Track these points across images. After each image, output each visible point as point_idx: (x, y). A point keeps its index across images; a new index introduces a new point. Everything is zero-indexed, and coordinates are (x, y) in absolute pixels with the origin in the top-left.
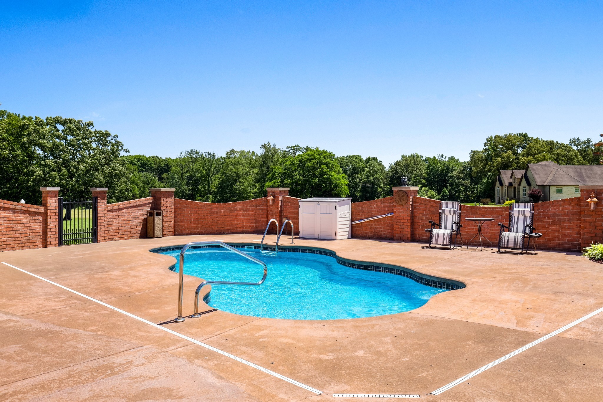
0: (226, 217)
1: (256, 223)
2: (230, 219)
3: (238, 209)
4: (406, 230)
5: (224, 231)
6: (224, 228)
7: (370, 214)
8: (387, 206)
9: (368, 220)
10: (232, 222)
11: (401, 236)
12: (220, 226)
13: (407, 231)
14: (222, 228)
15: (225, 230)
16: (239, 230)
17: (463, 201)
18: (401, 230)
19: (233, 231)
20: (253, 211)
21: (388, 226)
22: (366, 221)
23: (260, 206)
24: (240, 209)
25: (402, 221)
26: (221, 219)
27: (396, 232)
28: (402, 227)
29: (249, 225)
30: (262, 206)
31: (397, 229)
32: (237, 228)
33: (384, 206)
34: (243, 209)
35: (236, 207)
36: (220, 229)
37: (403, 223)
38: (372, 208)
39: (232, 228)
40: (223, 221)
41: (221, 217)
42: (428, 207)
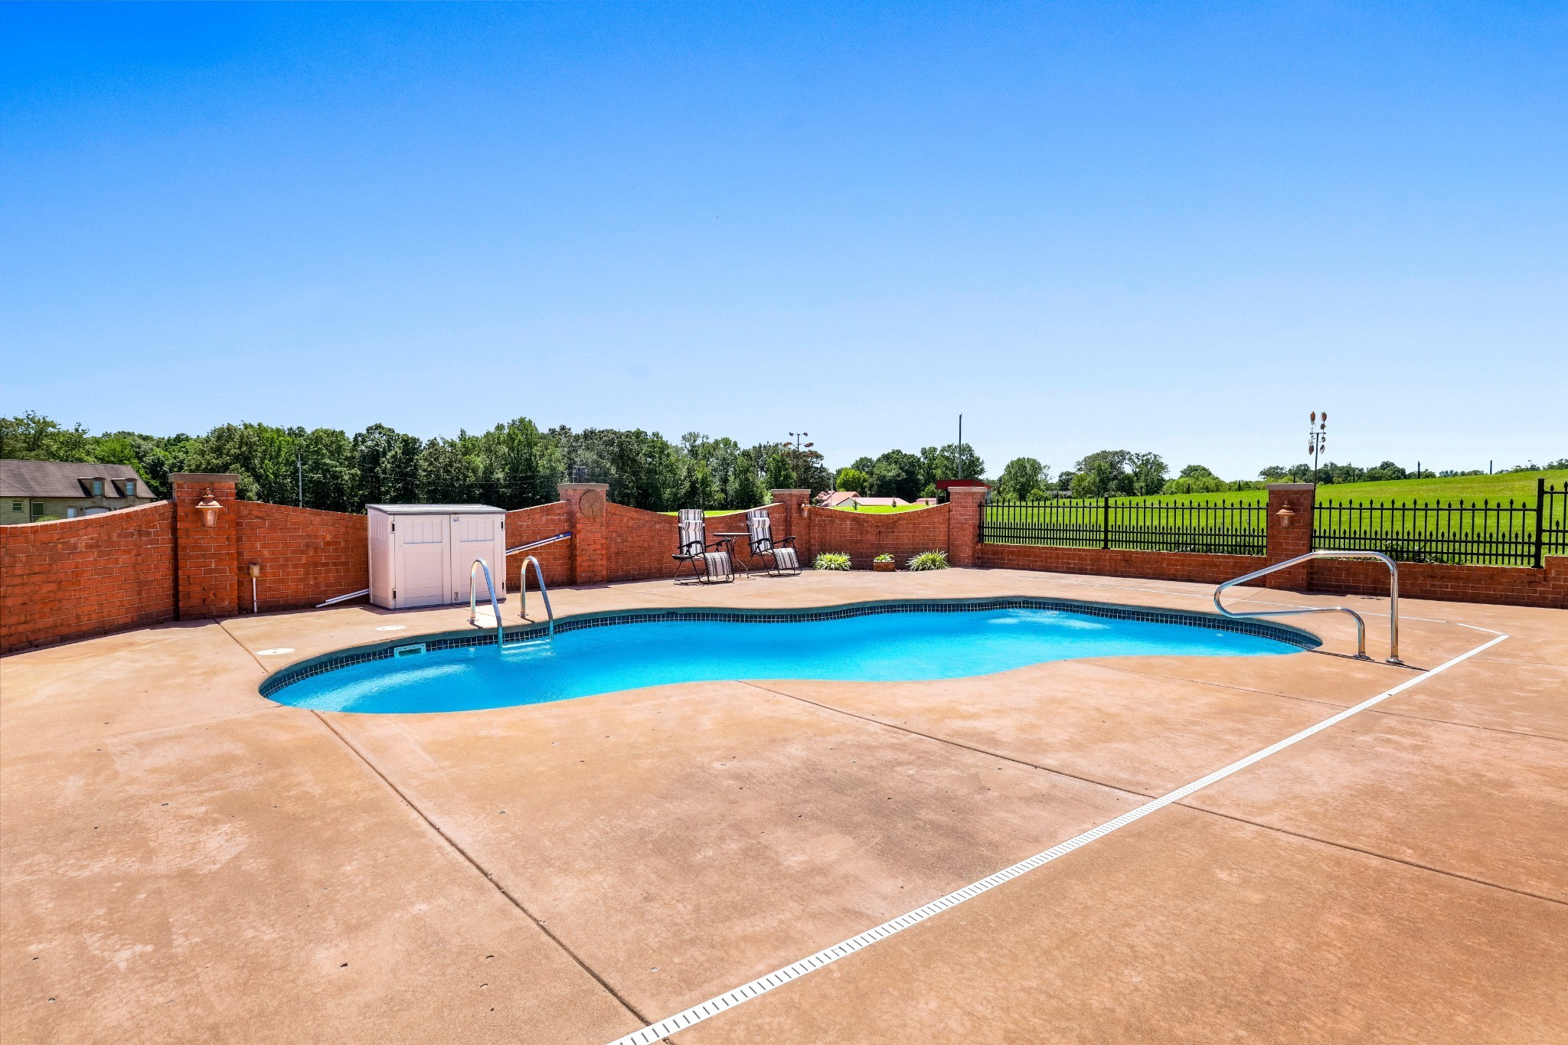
0: (36, 579)
1: (139, 593)
2: (53, 587)
3: (81, 546)
4: (600, 562)
5: (31, 638)
6: (28, 627)
7: (518, 538)
8: (553, 521)
9: (517, 552)
10: (59, 595)
11: (590, 574)
12: (14, 620)
13: (602, 565)
14: (21, 628)
15: (34, 631)
16: (86, 624)
17: (706, 509)
18: (591, 563)
19: (65, 631)
20: (129, 552)
21: (555, 559)
22: (514, 553)
23: (149, 534)
24: (89, 547)
25: (593, 547)
26: (17, 590)
27: (582, 569)
28: (593, 558)
29: (120, 600)
30: (156, 533)
31: (584, 564)
32: (78, 617)
33: (547, 520)
34: (96, 546)
35: (73, 540)
36: (13, 630)
37: (594, 551)
38: (521, 526)
39: (59, 623)
40: (26, 599)
41: (18, 580)
42: (625, 520)
